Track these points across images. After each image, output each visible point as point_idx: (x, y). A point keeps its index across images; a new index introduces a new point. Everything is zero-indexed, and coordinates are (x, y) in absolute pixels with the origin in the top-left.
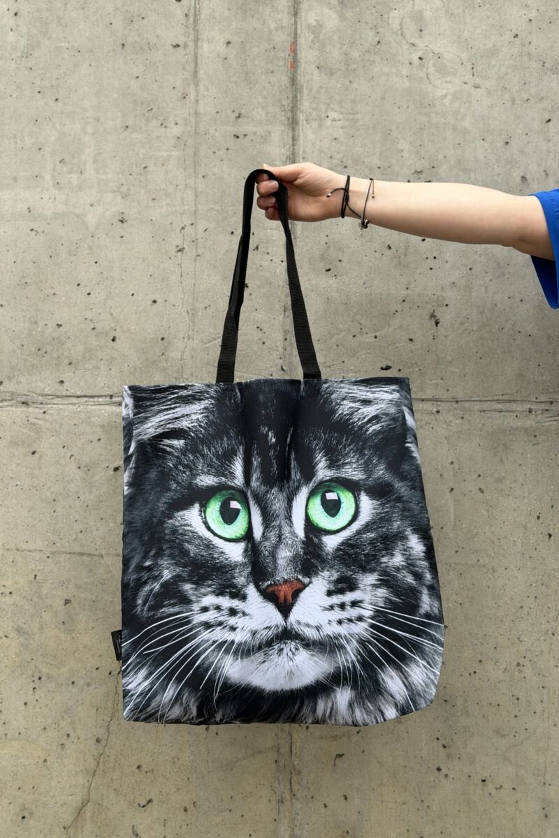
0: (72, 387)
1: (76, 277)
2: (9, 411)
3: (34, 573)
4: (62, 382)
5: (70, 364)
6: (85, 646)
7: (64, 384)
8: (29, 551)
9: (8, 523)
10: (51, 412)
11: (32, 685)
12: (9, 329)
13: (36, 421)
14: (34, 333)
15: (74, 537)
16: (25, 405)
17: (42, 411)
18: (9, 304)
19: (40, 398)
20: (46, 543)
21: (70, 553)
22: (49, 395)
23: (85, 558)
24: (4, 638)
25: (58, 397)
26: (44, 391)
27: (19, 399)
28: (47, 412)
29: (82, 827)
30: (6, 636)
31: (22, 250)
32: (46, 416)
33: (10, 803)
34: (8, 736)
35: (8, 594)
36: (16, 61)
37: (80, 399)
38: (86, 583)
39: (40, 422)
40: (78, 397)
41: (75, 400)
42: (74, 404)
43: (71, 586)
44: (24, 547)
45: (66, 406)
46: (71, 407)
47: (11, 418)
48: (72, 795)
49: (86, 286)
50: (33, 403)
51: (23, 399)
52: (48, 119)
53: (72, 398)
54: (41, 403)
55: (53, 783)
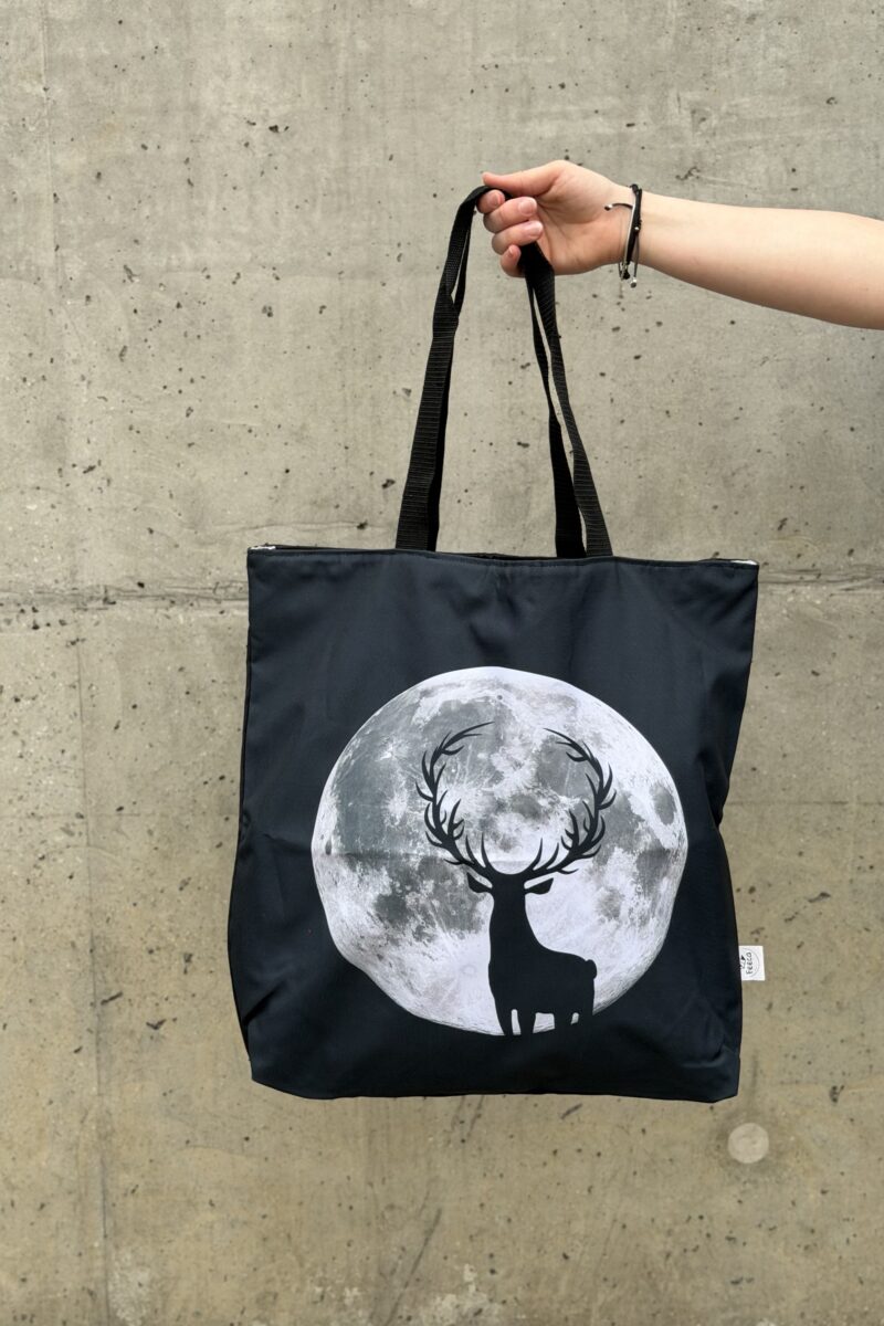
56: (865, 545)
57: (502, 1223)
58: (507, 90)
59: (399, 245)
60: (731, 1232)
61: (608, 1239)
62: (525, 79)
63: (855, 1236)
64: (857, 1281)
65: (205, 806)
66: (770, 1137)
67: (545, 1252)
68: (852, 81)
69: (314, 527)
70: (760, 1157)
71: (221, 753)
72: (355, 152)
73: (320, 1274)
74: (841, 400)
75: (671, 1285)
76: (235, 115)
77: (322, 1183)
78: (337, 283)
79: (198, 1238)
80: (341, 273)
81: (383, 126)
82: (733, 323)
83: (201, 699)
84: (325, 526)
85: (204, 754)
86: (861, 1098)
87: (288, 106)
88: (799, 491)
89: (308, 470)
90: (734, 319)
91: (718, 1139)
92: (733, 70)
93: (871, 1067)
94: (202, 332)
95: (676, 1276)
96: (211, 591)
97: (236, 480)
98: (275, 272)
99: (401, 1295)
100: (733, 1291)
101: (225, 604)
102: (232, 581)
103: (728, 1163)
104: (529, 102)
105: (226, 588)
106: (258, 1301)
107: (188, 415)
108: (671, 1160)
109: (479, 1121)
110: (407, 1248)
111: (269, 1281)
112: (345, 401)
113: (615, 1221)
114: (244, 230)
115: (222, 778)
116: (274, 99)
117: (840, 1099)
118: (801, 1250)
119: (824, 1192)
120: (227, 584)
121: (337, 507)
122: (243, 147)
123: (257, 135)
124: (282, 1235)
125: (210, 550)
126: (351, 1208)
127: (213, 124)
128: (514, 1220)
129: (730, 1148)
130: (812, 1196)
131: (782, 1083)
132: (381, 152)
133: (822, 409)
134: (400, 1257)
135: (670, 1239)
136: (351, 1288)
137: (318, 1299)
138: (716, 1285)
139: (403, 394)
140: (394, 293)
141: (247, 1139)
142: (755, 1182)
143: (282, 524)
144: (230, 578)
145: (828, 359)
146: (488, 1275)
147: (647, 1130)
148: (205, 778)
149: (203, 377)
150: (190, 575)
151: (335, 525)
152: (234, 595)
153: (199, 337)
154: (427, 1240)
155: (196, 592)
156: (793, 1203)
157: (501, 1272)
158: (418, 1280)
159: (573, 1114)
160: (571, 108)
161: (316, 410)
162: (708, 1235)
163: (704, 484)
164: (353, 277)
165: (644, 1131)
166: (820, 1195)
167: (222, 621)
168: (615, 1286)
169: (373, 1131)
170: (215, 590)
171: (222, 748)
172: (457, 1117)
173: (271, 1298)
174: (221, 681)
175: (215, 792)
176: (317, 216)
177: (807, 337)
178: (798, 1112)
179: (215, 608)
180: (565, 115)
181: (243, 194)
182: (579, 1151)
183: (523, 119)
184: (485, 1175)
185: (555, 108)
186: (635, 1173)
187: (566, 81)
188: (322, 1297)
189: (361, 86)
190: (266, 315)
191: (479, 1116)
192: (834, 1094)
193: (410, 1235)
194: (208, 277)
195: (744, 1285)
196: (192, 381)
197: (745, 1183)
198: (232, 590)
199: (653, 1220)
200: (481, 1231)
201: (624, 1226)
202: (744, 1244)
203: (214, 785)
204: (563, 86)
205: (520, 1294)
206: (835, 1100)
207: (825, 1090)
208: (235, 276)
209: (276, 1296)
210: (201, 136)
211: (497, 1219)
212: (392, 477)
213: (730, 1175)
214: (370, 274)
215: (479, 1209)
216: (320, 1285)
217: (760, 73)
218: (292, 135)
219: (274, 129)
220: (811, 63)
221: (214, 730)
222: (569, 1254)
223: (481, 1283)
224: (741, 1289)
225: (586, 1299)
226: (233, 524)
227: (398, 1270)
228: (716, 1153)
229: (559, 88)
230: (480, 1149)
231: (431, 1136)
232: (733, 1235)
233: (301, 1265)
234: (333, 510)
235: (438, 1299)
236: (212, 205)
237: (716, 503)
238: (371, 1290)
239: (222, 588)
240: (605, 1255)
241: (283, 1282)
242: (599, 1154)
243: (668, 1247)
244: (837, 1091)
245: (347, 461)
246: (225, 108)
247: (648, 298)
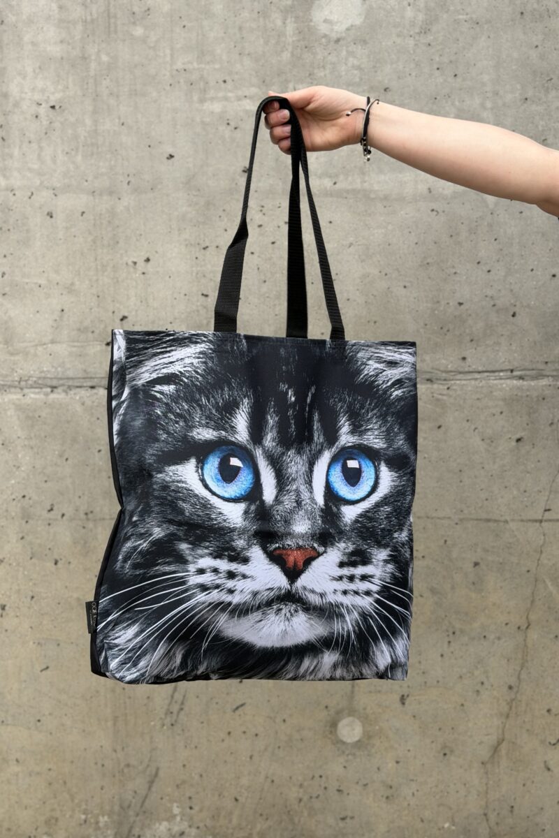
0: (472, 363)
1: (477, 255)
3: (445, 538)
4: (464, 359)
5: (472, 341)
6: (494, 604)
7: (467, 361)
8: (439, 518)
9: (418, 493)
10: (455, 387)
11: (447, 639)
12: (413, 309)
13: (440, 397)
14: (436, 312)
15: (480, 505)
16: (429, 382)
17: (446, 387)
18: (412, 285)
19: (444, 375)
20: (454, 511)
21: (477, 520)
22: (451, 372)
23: (491, 524)
24: (419, 598)
25: (460, 373)
26: (447, 367)
27: (424, 377)
28: (451, 388)
29: (499, 762)
30: (421, 596)
31: (423, 231)
32: (450, 392)
33: (433, 742)
34: (428, 684)
35: (421, 558)
36: (414, 38)
37: (481, 374)
38: (493, 547)
39: (445, 398)
40: (479, 372)
41: (477, 376)
42: (476, 379)
43: (479, 550)
44: (434, 515)
45: (468, 381)
46: (473, 382)
48: (487, 735)
49: (486, 263)
50: (437, 379)
51: (428, 376)
52: (447, 97)
53: (474, 374)
54: (445, 380)
55: (470, 725)
57: (197, 777)
58: (192, 84)
59: (128, 175)
60: (340, 786)
61: (263, 789)
62: (202, 78)
63: (418, 791)
64: (420, 820)
65: (13, 514)
66: (364, 727)
67: (224, 797)
68: (399, 78)
69: (79, 344)
70: (357, 739)
71: (23, 482)
72: (101, 121)
73: (84, 807)
74: (397, 270)
75: (302, 819)
76: (30, 99)
77: (85, 749)
78: (91, 198)
79: (9, 782)
80: (94, 192)
81: (118, 105)
82: (331, 222)
83: (11, 448)
84: (86, 344)
85: (13, 482)
86: (420, 703)
87: (61, 94)
88: (373, 324)
89: (75, 310)
90: (332, 220)
91: (331, 727)
92: (327, 72)
93: (426, 683)
94: (11, 228)
95: (306, 814)
96: (17, 383)
97: (31, 316)
98: (54, 192)
99: (134, 822)
100: (341, 824)
101: (26, 391)
102: (30, 377)
103: (337, 742)
104: (205, 91)
105: (26, 381)
106: (46, 822)
107: (3, 277)
108: (302, 740)
109: (182, 713)
110: (138, 792)
111: (53, 810)
112: (97, 268)
113: (267, 777)
114: (36, 167)
115: (24, 497)
116: (53, 90)
117: (407, 702)
118: (384, 799)
119: (397, 762)
120: (26, 378)
121: (93, 332)
122: (34, 118)
123: (43, 110)
124: (61, 781)
125: (16, 358)
126: (103, 765)
127: (16, 105)
128: (204, 775)
129: (338, 732)
130: (390, 765)
131: (370, 692)
132: (117, 121)
133: (386, 274)
134: (134, 797)
135: (301, 790)
136: (103, 816)
137: (82, 822)
138: (331, 821)
139: (132, 264)
140: (126, 204)
141: (39, 721)
142: (354, 755)
143: (59, 342)
144: (29, 375)
145: (389, 245)
146: (188, 810)
147: (287, 719)
148: (13, 497)
149: (12, 254)
150: (4, 372)
151: (91, 343)
152: (31, 385)
153: (9, 230)
154: (150, 788)
155: (9, 383)
156: (378, 769)
157: (196, 808)
158: (145, 812)
159: (240, 709)
160: (230, 95)
161: (79, 274)
162: (325, 788)
163: (316, 319)
164: (101, 195)
165: (284, 721)
166: (395, 764)
167: (27, 400)
168: (267, 819)
169: (117, 717)
170: (19, 382)
171: (24, 479)
172: (168, 710)
173: (53, 821)
174: (23, 437)
175: (19, 505)
176: (79, 158)
177: (376, 231)
178: (380, 710)
179: (19, 393)
180: (226, 99)
181: (34, 146)
182: (244, 732)
183: (202, 101)
184: (186, 747)
185: (221, 94)
186: (279, 747)
187: (227, 78)
188: (85, 821)
189: (104, 82)
190: (48, 217)
191: (182, 709)
192: (403, 699)
193: (139, 783)
194: (14, 195)
195: (348, 820)
196: (5, 256)
197: (348, 755)
198: (30, 382)
199: (291, 778)
200: (184, 782)
201: (273, 781)
202: (348, 794)
203: (19, 501)
204: (225, 82)
205: (209, 823)
206: (403, 704)
207: (397, 698)
208: (30, 194)
209: (57, 820)
210: (10, 111)
211: (193, 775)
212: (126, 314)
213: (338, 750)
214: (111, 193)
215: (182, 768)
216: (84, 814)
217: (343, 73)
218: (64, 110)
219: (53, 107)
220: (374, 67)
221: (19, 467)
222: (238, 798)
223: (184, 815)
224: (346, 823)
225: (249, 827)
226: (30, 342)
227: (133, 805)
228: (330, 736)
229: (222, 83)
230: (183, 730)
231: (152, 721)
232: (341, 788)
233: (73, 801)
234: (90, 335)
235: (157, 825)
236: (16, 152)
237: (323, 331)
238: (115, 817)
239: (24, 381)
240: (260, 799)
241: (61, 811)
242: (257, 735)
243: (301, 795)
244: (405, 697)
245: (99, 305)
246: (23, 95)
247: (279, 207)
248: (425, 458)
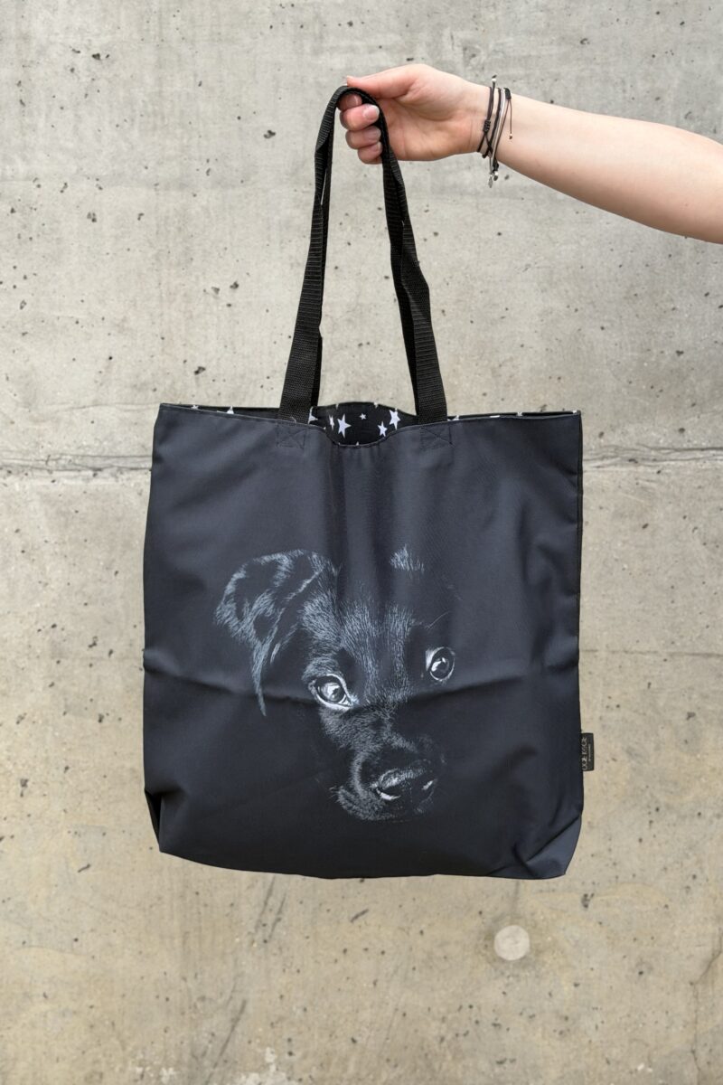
0: (695, 437)
1: (704, 284)
2: (612, 472)
3: (648, 681)
4: (682, 430)
5: (694, 405)
6: (713, 769)
7: (685, 433)
8: (641, 653)
9: (614, 619)
10: (667, 471)
11: (648, 818)
12: (612, 360)
13: (647, 484)
14: (646, 364)
15: (698, 635)
16: (632, 463)
17: (656, 471)
18: (612, 325)
19: (653, 453)
20: (663, 642)
21: (694, 654)
22: (664, 449)
23: (713, 661)
24: (612, 762)
25: (677, 450)
26: (658, 443)
27: (625, 455)
28: (663, 471)
29: (713, 982)
30: (614, 760)
31: (631, 249)
32: (662, 478)
33: (625, 957)
34: (620, 879)
35: (615, 708)
37: (705, 452)
38: (714, 692)
39: (654, 485)
40: (702, 450)
41: (699, 454)
42: (697, 459)
43: (695, 696)
44: (634, 648)
45: (687, 463)
46: (693, 463)
47: (614, 481)
48: (700, 946)
49: (718, 296)
50: (643, 459)
51: (630, 455)
52: (670, 53)
53: (695, 452)
54: (655, 460)
55: (676, 933)
56: (613, 429)
57: (299, 1012)
58: (302, 27)
59: (208, 161)
60: (496, 1019)
61: (390, 1026)
62: (317, 17)
63: (603, 1022)
64: (604, 1061)
65: (39, 651)
66: (531, 938)
67: (336, 1037)
68: (602, 24)
69: (134, 407)
70: (521, 955)
71: (54, 605)
72: (169, 78)
73: (140, 1056)
74: (592, 303)
75: (444, 1067)
76: (61, 44)
77: (142, 978)
78: (153, 193)
79: (33, 1025)
80: (156, 185)
81: (193, 56)
82: (499, 234)
83: (35, 557)
84: (144, 407)
85: (38, 605)
86: (608, 905)
87: (109, 37)
88: (556, 381)
89: (129, 358)
90: (500, 231)
91: (485, 939)
92: (499, 13)
93: (617, 877)
94: (33, 235)
95: (449, 1057)
96: (43, 463)
97: (65, 366)
98: (98, 182)
99: (211, 1075)
100: (497, 1070)
101: (56, 475)
102: (62, 454)
103: (495, 960)
104: (321, 37)
105: (56, 460)
106: (86, 1079)
107: (22, 308)
108: (445, 958)
109: (280, 924)
110: (216, 1034)
111: (96, 1062)
112: (161, 297)
113: (397, 1010)
114: (70, 145)
115: (54, 626)
116: (96, 31)
117: (591, 905)
118: (557, 1035)
119: (576, 985)
120: (58, 456)
121: (155, 390)
122: (69, 72)
123: (83, 61)
124: (107, 1023)
125: (43, 426)
126: (167, 999)
127: (42, 51)
128: (308, 1009)
129: (496, 948)
130: (566, 989)
131: (541, 891)
132: (192, 78)
133: (576, 310)
134: (210, 1042)
135: (444, 1026)
136: (167, 1068)
137: (138, 1077)
138: (484, 1065)
139: (212, 292)
140: (204, 203)
141: (76, 940)
142: (518, 976)
143: (106, 405)
144: (61, 451)
145: (582, 267)
146: (287, 1056)
147: (425, 931)
148: (39, 627)
149: (35, 274)
150: (25, 448)
151: (153, 406)
152: (64, 466)
153: (31, 239)
154: (233, 1028)
155: (31, 464)
156: (550, 994)
157: (298, 1054)
158: (226, 1061)
159: (360, 918)
160: (358, 43)
161: (135, 305)
162: (477, 1022)
163: (475, 374)
164: (167, 188)
165: (422, 932)
166: (573, 988)
167: (54, 489)
168: (396, 1066)
169: (187, 933)
170: (47, 462)
171: (54, 601)
172: (260, 921)
173: (97, 1077)
174: (53, 542)
175: (48, 638)
176: (135, 134)
177: (564, 247)
178: (554, 916)
179: (47, 477)
180: (352, 49)
181: (69, 114)
182: (366, 949)
183: (317, 52)
184: (284, 971)
185: (344, 43)
186: (414, 969)
187: (353, 19)
188: (142, 1076)
189: (173, 20)
190: (90, 221)
191: (279, 920)
192: (585, 901)
193: (219, 1023)
194: (39, 186)
195: (507, 1065)
196: (25, 278)
197: (508, 977)
198: (62, 462)
199: (429, 1009)
200: (281, 1019)
201: (404, 1015)
202: (508, 1029)
203: (47, 633)
204: (351, 24)
205: (315, 1072)
206: (586, 906)
207: (578, 898)
208: (63, 185)
209: (101, 1075)
210: (32, 62)
211: (294, 1009)
212: (203, 365)
213: (496, 970)
214: (182, 186)
215: (279, 1000)
216: (140, 1065)
217: (523, 16)
218: (113, 62)
219: (97, 56)
220: (567, 8)
221: (46, 584)
222: (357, 1038)
223: (280, 1063)
224: (505, 1068)
225: (371, 1077)
226: (63, 403)
227: (209, 1052)
228: (484, 952)
229: (347, 26)
230: (280, 949)
231: (237, 937)
232: (499, 1022)
233: (124, 1049)
234: (151, 393)
235: (243, 1077)
236: (41, 123)
237: (485, 390)
238: (185, 1069)
239: (53, 460)
240: (387, 1039)
241: (108, 1063)
242: (383, 953)
243: (443, 1032)
244: (588, 898)
245: (163, 350)
246: (52, 38)
247: (427, 211)
248: (624, 569)
